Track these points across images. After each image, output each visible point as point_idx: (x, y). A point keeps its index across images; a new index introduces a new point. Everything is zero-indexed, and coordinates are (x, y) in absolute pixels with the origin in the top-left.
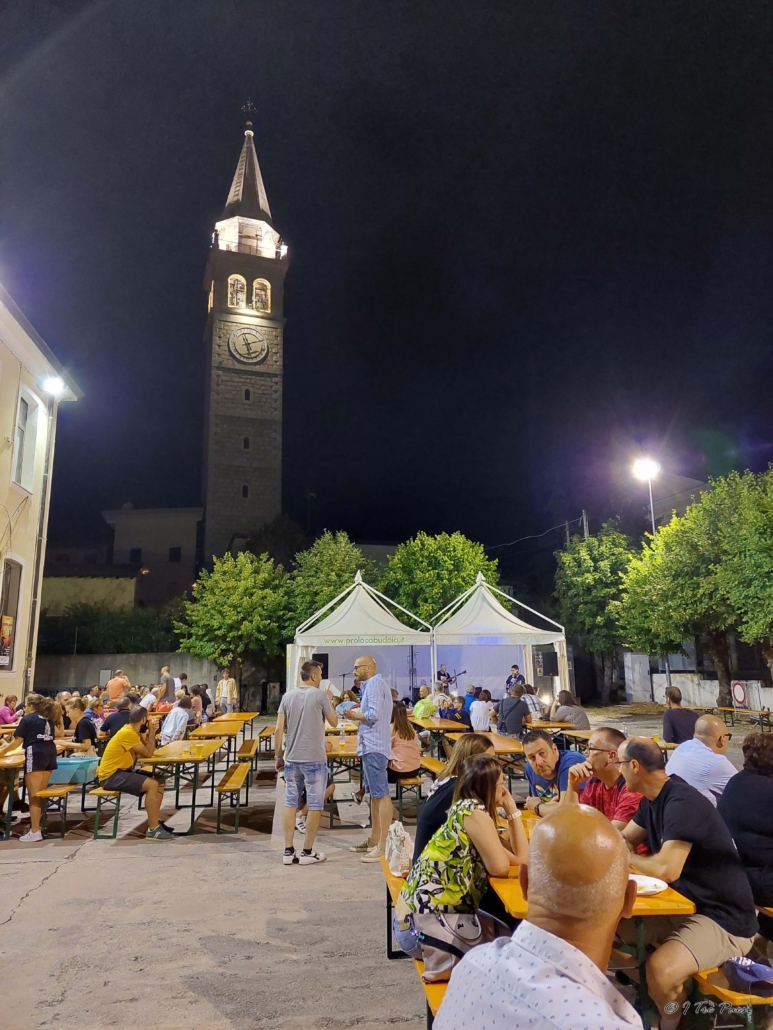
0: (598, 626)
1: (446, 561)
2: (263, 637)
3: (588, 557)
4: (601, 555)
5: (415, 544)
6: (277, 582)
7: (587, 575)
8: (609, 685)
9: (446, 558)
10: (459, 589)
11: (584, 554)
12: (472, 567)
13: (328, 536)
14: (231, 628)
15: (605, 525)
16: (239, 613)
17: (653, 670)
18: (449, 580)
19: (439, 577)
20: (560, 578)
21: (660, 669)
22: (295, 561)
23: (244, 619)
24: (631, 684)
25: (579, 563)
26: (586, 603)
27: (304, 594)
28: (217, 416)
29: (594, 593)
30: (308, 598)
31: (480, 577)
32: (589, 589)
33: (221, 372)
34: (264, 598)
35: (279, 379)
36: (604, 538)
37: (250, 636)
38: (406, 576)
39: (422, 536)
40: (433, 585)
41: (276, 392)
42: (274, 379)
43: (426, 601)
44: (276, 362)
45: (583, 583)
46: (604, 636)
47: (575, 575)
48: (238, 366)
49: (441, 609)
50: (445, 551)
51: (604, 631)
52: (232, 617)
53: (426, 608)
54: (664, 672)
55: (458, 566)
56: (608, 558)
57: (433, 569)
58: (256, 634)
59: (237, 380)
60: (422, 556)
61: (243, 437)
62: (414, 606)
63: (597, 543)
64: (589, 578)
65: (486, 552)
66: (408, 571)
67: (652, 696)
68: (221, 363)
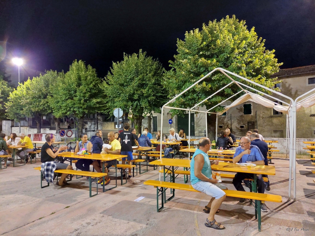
17: (12, 126)
21: (15, 126)
24: (4, 131)
54: (18, 126)
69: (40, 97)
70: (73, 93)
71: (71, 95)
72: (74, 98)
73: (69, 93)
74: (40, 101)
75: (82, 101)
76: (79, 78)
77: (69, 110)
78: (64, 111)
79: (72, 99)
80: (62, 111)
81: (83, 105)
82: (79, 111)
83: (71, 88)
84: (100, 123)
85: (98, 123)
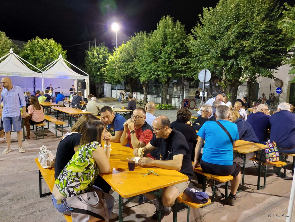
0: (98, 75)
1: (47, 49)
3: (96, 53)
4: (100, 53)
5: (35, 41)
7: (95, 59)
8: (99, 92)
9: (47, 48)
10: (52, 59)
11: (95, 52)
12: (57, 52)
15: (102, 44)
17: (112, 89)
18: (49, 56)
19: (45, 54)
20: (87, 59)
21: (114, 88)
24: (106, 92)
25: (93, 55)
26: (94, 68)
29: (97, 65)
31: (60, 56)
32: (96, 64)
36: (101, 48)
38: (31, 53)
39: (38, 39)
40: (42, 57)
43: (40, 62)
45: (94, 62)
46: (99, 78)
47: (92, 59)
49: (45, 66)
50: (47, 45)
51: (99, 77)
53: (40, 65)
54: (116, 89)
55: (52, 51)
56: (102, 54)
57: (42, 51)
60: (38, 46)
62: (35, 64)
63: (99, 49)
64: (96, 60)
65: (62, 47)
66: (32, 50)
67: (111, 96)
69: (129, 61)
70: (158, 54)
71: (155, 56)
72: (159, 60)
73: (154, 55)
74: (129, 65)
75: (167, 64)
76: (166, 38)
77: (154, 74)
78: (149, 75)
79: (156, 61)
80: (147, 74)
81: (168, 67)
82: (163, 74)
83: (156, 49)
84: (186, 89)
85: (183, 89)
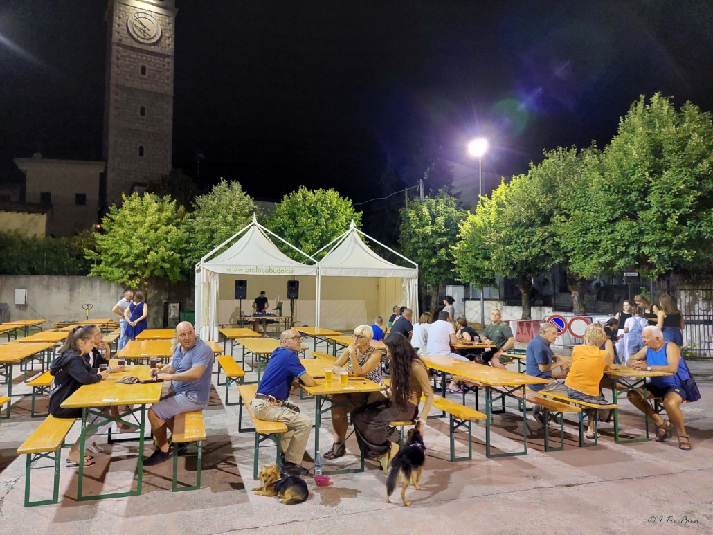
0: (432, 266)
1: (324, 211)
2: (168, 266)
3: (428, 214)
4: (438, 212)
5: (299, 196)
6: (179, 220)
7: (427, 227)
8: (434, 308)
9: (324, 209)
11: (425, 211)
13: (224, 184)
14: (138, 257)
16: (145, 244)
17: (466, 299)
18: (327, 226)
19: (317, 223)
20: (404, 229)
21: (471, 297)
22: (195, 203)
23: (149, 250)
25: (420, 217)
26: (424, 248)
27: (204, 232)
28: (117, 86)
29: (431, 240)
30: (207, 235)
31: (353, 224)
32: (426, 238)
33: (120, 49)
34: (167, 233)
35: (171, 60)
36: (440, 200)
37: (155, 264)
39: (303, 190)
40: (313, 229)
41: (168, 70)
42: (167, 60)
43: (307, 241)
44: (169, 45)
45: (423, 233)
47: (418, 227)
48: (136, 45)
50: (323, 202)
52: (139, 248)
53: (309, 246)
55: (332, 216)
56: (442, 215)
57: (313, 217)
58: (161, 263)
59: (135, 56)
60: (304, 205)
61: (140, 106)
63: (434, 203)
64: (428, 229)
65: (354, 205)
66: (293, 216)
68: (120, 40)
72: (641, 214)
